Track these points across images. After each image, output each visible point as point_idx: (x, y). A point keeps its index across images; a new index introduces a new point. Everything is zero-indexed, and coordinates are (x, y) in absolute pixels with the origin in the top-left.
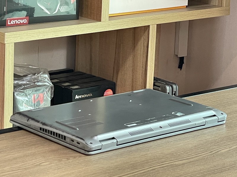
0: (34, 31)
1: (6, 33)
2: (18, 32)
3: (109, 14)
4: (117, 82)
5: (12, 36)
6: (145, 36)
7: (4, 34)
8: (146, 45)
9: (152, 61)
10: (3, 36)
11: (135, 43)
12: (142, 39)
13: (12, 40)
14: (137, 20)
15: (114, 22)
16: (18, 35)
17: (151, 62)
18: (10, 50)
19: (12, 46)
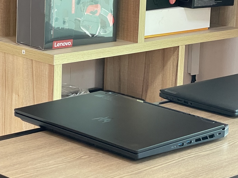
0: (80, 53)
1: (55, 55)
2: (66, 54)
3: (145, 35)
4: (146, 99)
5: (60, 58)
6: (174, 56)
8: (175, 64)
11: (164, 63)
13: (60, 62)
14: (168, 41)
15: (149, 43)
16: (66, 57)
18: (59, 71)
19: (60, 68)
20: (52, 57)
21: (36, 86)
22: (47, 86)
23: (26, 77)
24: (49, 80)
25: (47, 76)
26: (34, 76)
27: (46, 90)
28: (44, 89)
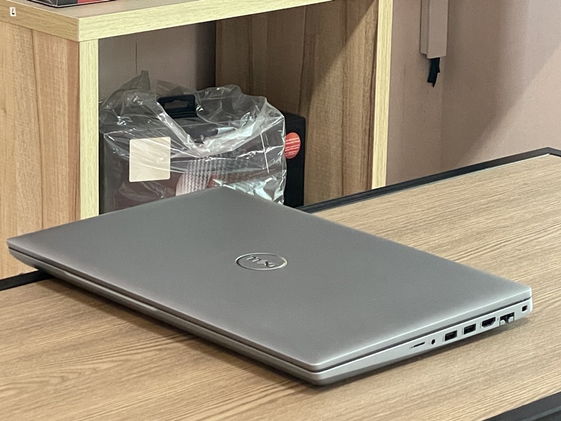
0: (140, 13)
1: (80, 19)
2: (106, 17)
4: (308, 116)
5: (93, 25)
6: (369, 17)
7: (77, 21)
8: (371, 35)
9: (384, 70)
10: (72, 24)
11: (346, 33)
12: (363, 22)
13: (93, 34)
16: (106, 23)
17: (382, 70)
18: (91, 55)
19: (94, 47)
20: (75, 23)
21: (42, 89)
22: (66, 91)
23: (21, 68)
24: (69, 76)
25: (65, 67)
26: (38, 67)
27: (63, 98)
28: (59, 95)
